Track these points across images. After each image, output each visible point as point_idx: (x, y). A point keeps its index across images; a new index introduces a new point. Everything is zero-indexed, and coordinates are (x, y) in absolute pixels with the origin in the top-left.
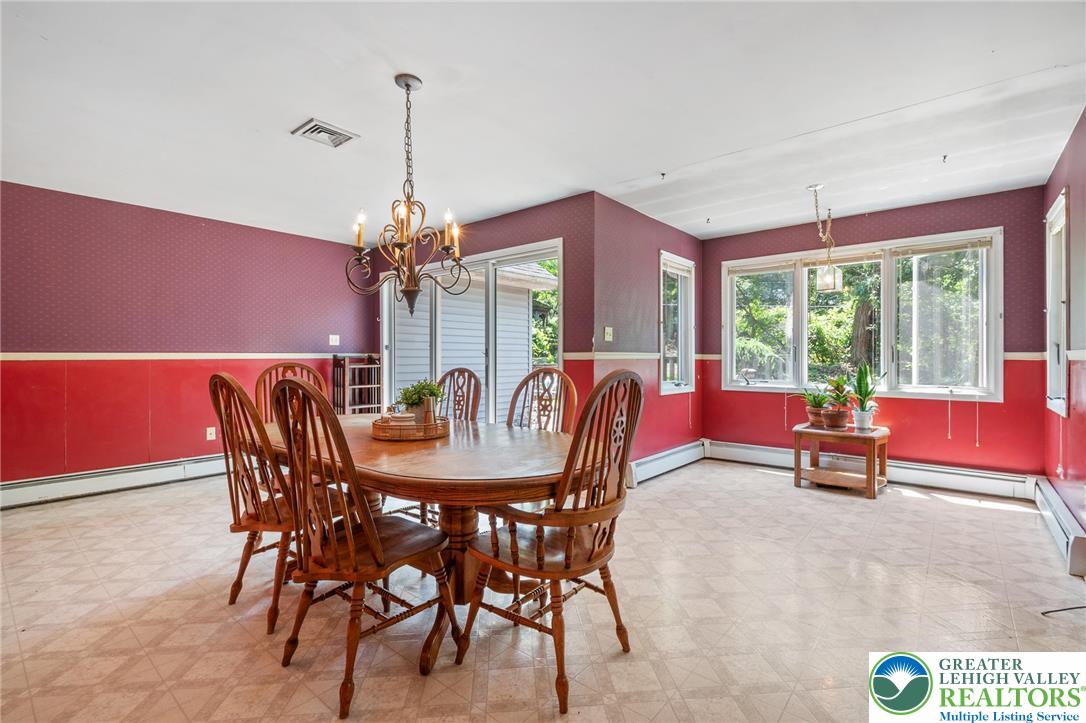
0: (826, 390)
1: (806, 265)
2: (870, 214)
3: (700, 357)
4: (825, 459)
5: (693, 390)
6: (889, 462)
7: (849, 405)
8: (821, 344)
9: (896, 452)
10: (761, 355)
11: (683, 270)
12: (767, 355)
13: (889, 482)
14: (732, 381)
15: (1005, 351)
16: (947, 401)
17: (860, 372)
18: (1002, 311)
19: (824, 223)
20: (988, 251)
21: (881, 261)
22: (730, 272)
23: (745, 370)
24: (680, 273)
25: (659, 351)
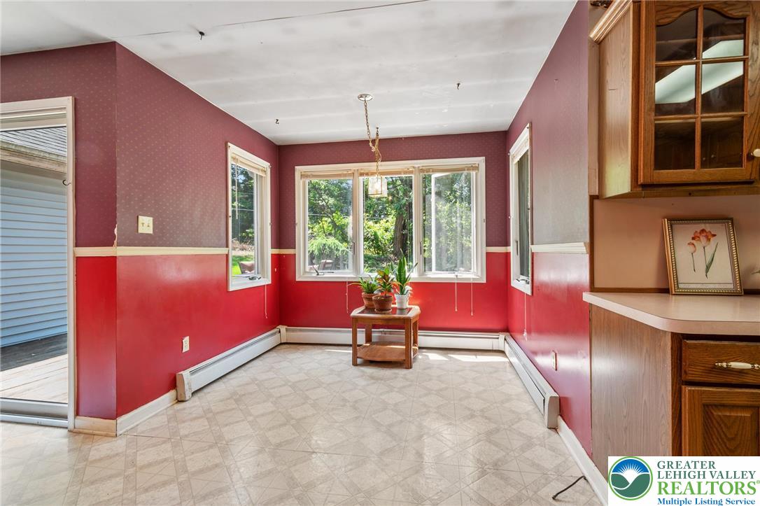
0: (376, 279)
1: (362, 174)
2: (406, 138)
3: (276, 251)
4: (376, 335)
5: (270, 283)
6: (420, 332)
7: (392, 291)
8: (377, 242)
9: (424, 325)
10: (337, 250)
11: (258, 169)
12: (341, 249)
13: (420, 348)
14: (305, 272)
15: (487, 246)
16: (454, 283)
17: (400, 264)
18: (485, 218)
19: (374, 141)
20: (476, 174)
21: (413, 176)
22: (302, 176)
23: (324, 261)
24: (255, 172)
25: (227, 246)
